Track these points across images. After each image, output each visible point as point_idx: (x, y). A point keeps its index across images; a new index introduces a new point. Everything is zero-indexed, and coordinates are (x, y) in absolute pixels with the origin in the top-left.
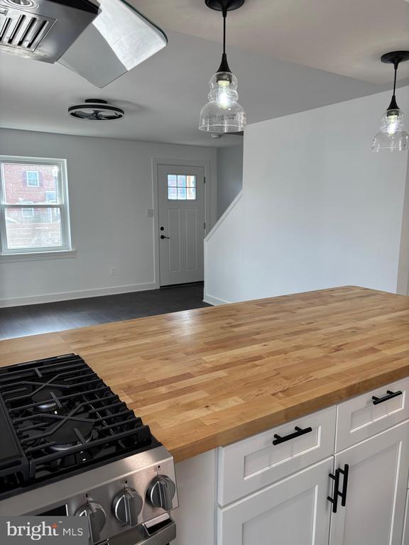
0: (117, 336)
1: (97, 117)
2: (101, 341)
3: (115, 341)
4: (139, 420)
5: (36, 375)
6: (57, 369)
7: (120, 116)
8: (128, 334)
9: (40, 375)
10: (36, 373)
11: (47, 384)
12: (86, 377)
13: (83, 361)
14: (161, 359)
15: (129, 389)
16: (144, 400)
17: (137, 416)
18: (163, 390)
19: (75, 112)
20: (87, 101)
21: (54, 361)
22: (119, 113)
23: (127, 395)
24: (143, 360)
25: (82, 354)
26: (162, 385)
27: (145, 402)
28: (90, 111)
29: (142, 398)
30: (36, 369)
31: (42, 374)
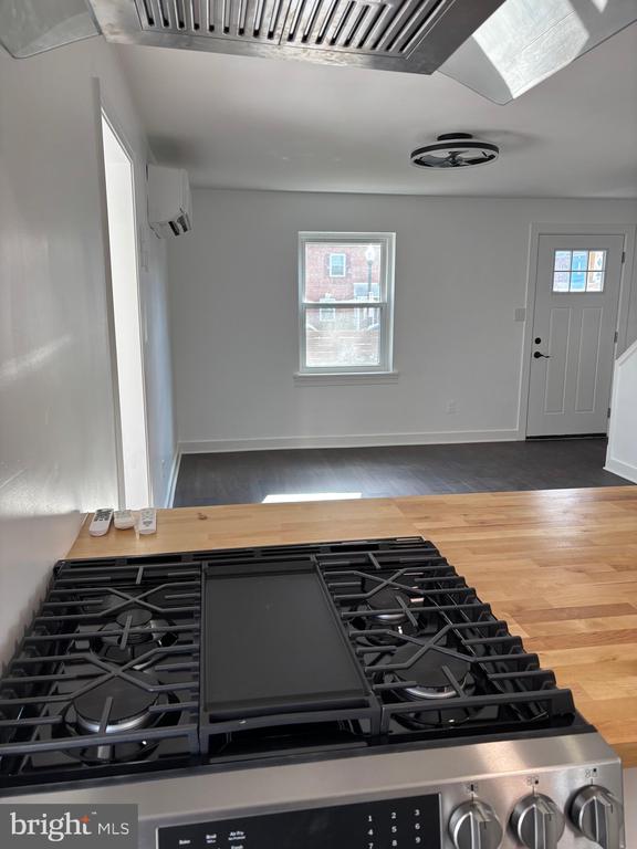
0: (485, 517)
1: (454, 162)
2: (460, 521)
3: (483, 525)
4: (550, 675)
5: (370, 563)
6: (402, 559)
7: (492, 157)
8: (503, 517)
9: (378, 566)
10: (370, 560)
11: (389, 581)
12: (448, 581)
13: (437, 552)
14: (567, 569)
15: (519, 612)
16: (547, 638)
17: (544, 666)
18: (581, 626)
19: (421, 159)
20: (441, 138)
21: (391, 544)
22: (489, 152)
23: (518, 622)
24: (535, 567)
25: (434, 539)
26: (579, 617)
27: (552, 642)
28: (444, 154)
29: (543, 633)
30: (370, 553)
31: (380, 563)
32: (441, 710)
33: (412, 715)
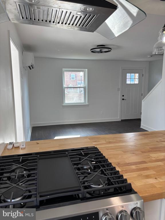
0: (110, 141)
1: (101, 52)
2: (104, 142)
3: (110, 143)
4: (126, 180)
5: (82, 154)
6: (89, 152)
8: (115, 140)
9: (83, 154)
11: (86, 158)
12: (101, 157)
13: (98, 150)
14: (130, 153)
15: (118, 164)
16: (126, 170)
17: (125, 177)
18: (134, 167)
19: (93, 51)
20: (98, 46)
21: (87, 148)
22: (109, 50)
23: (119, 167)
24: (123, 153)
25: (98, 147)
26: (133, 165)
27: (127, 172)
28: (99, 50)
30: (81, 151)
32: (99, 190)
33: (92, 192)
